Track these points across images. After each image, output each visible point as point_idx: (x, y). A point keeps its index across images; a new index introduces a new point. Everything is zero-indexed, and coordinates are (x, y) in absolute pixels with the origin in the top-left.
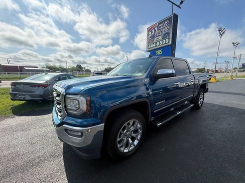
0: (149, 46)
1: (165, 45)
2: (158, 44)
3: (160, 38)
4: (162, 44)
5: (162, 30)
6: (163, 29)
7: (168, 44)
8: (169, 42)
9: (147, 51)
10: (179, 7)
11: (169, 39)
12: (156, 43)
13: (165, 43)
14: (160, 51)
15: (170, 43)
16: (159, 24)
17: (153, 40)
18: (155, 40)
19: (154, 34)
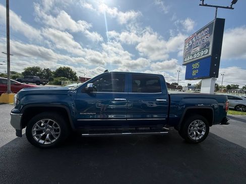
0: (185, 59)
1: (203, 56)
2: (195, 56)
3: (198, 49)
4: (200, 56)
5: (200, 40)
6: (201, 38)
7: (208, 55)
8: (208, 53)
9: (183, 65)
10: (231, 8)
11: (208, 49)
12: (193, 55)
13: (204, 55)
14: (197, 64)
15: (210, 54)
16: (197, 34)
17: (190, 52)
18: (192, 52)
19: (191, 46)
